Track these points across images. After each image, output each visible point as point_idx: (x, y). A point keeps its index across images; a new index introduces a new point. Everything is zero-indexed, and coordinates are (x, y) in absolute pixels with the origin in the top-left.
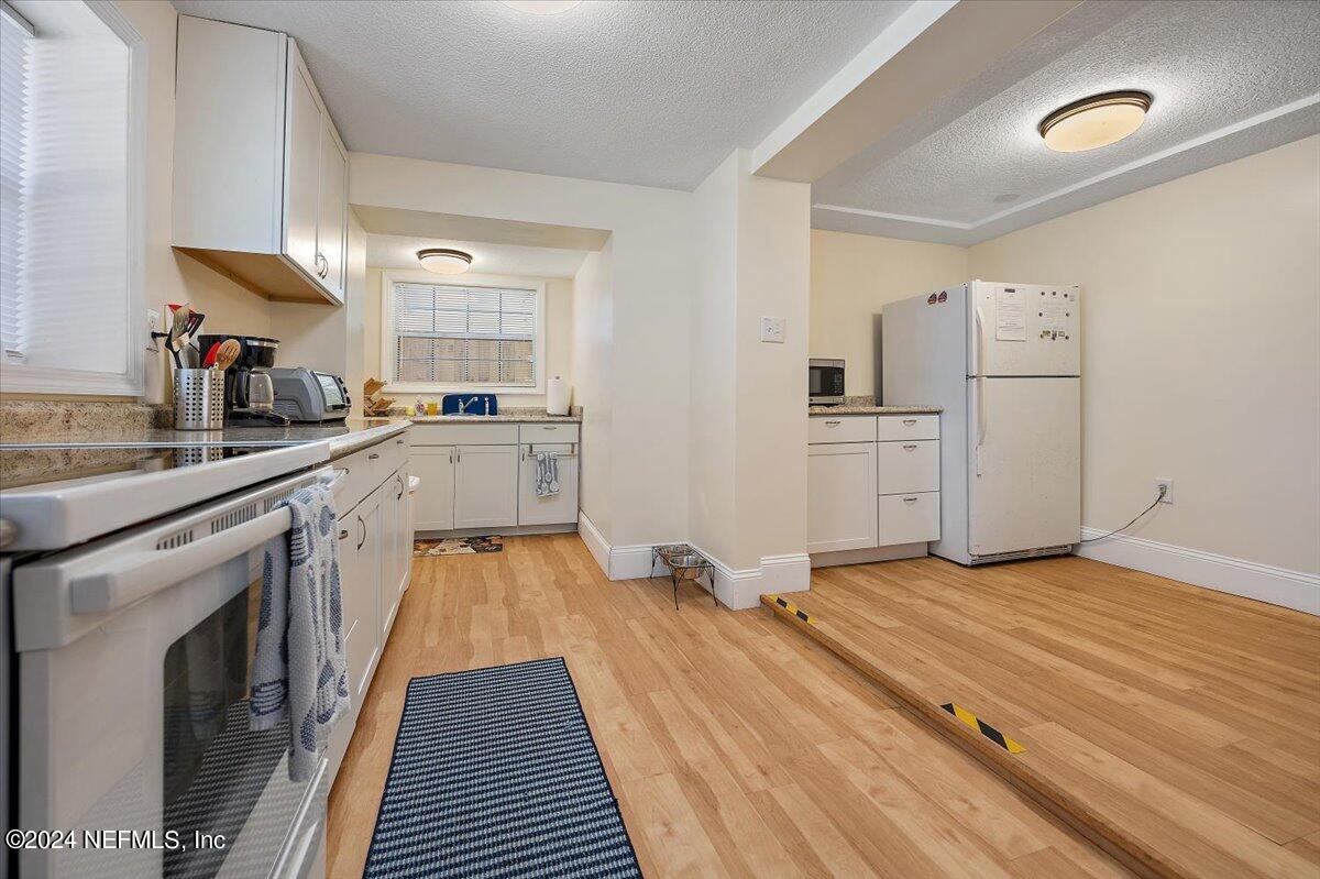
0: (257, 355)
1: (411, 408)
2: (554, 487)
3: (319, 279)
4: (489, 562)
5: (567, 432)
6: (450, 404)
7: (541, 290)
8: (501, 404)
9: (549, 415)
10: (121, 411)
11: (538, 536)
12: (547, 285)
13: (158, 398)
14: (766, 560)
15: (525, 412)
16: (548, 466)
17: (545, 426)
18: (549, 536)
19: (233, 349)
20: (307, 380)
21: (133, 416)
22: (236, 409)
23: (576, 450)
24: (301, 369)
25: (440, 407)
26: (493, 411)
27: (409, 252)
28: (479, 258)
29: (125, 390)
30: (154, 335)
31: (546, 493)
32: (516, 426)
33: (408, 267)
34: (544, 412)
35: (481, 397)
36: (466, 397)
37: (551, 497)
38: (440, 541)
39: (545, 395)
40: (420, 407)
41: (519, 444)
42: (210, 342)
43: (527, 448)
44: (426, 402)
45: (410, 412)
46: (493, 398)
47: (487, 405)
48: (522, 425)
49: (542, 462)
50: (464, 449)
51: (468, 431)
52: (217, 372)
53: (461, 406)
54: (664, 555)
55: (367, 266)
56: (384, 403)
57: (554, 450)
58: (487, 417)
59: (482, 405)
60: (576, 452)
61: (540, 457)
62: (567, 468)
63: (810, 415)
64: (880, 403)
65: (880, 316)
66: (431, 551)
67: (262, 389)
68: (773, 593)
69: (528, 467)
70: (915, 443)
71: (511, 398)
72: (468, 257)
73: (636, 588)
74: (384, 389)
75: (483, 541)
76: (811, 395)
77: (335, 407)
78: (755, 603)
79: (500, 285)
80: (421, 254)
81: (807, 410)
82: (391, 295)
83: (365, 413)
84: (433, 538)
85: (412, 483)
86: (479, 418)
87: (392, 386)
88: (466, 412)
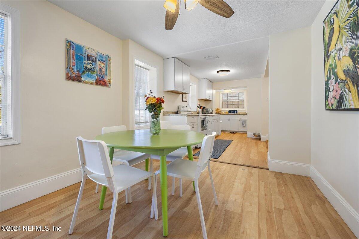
0: (204, 108)
1: (224, 112)
2: (245, 125)
3: (209, 99)
6: (230, 112)
8: (238, 112)
11: (242, 133)
13: (198, 111)
14: (267, 135)
15: (242, 113)
16: (244, 122)
18: (244, 133)
20: (208, 110)
21: (196, 112)
22: (203, 112)
24: (208, 108)
25: (228, 112)
26: (237, 113)
27: (223, 90)
30: (198, 106)
31: (243, 126)
32: (238, 115)
33: (223, 92)
35: (234, 111)
36: (232, 111)
37: (244, 127)
40: (225, 112)
41: (239, 118)
42: (201, 107)
44: (226, 111)
46: (236, 111)
48: (240, 115)
50: (230, 119)
51: (232, 116)
52: (201, 109)
53: (231, 112)
54: (254, 135)
55: (216, 93)
56: (219, 112)
57: (245, 119)
59: (235, 112)
61: (242, 120)
67: (205, 110)
69: (241, 122)
71: (239, 110)
73: (250, 138)
74: (220, 110)
75: (233, 133)
77: (212, 112)
78: (265, 141)
79: (238, 92)
82: (221, 95)
83: (216, 113)
84: (226, 131)
85: (220, 122)
86: (234, 114)
87: (221, 109)
88: (232, 113)
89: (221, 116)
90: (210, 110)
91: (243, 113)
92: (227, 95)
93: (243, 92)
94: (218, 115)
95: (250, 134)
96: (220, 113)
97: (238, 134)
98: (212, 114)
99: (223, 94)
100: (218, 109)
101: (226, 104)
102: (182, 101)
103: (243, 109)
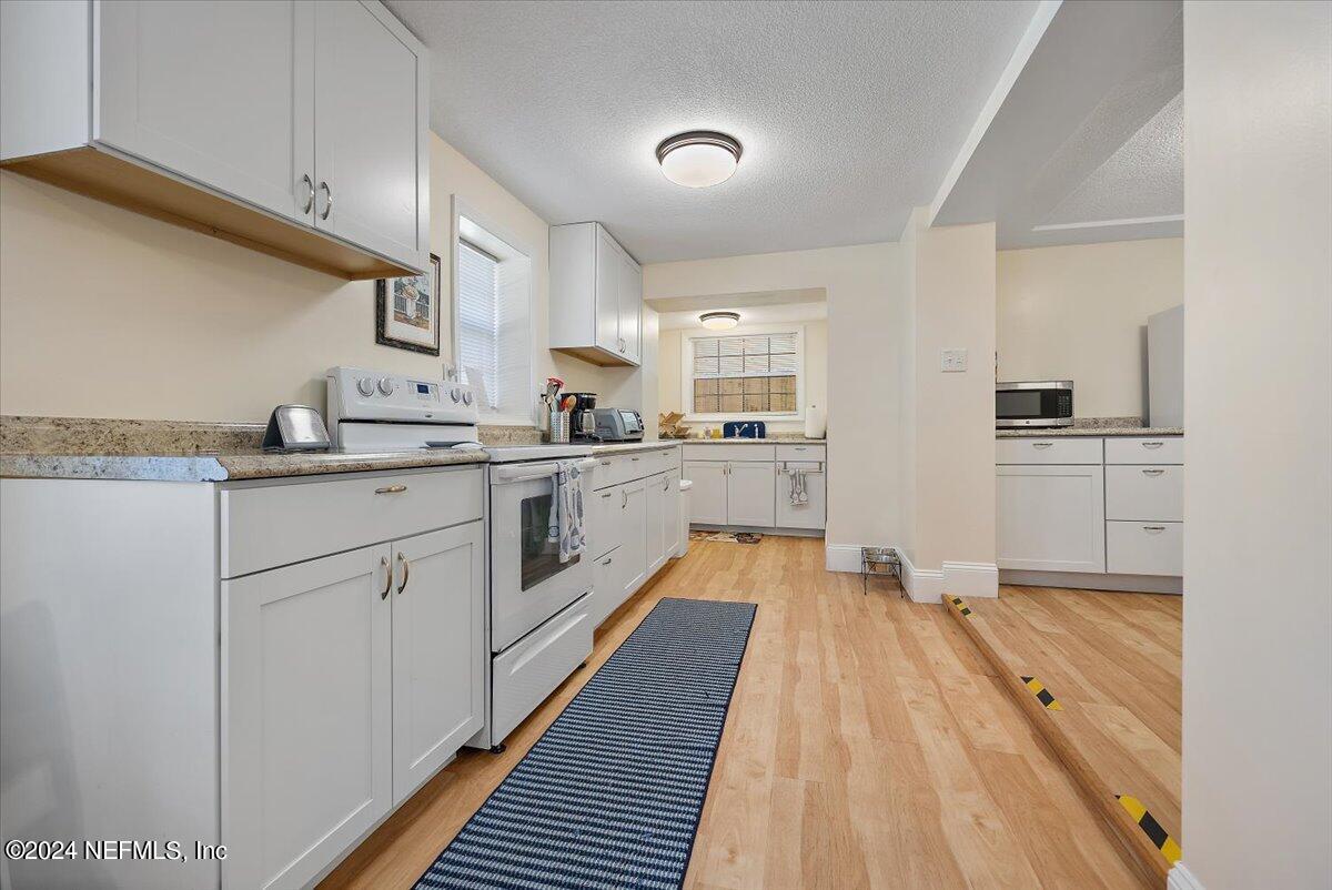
0: (585, 403)
1: (701, 433)
2: (803, 497)
3: (620, 354)
4: (746, 548)
5: (815, 453)
6: (729, 429)
7: (801, 335)
8: (769, 429)
9: (807, 438)
10: (529, 434)
11: (791, 537)
12: (805, 328)
13: (545, 428)
14: (947, 565)
16: (799, 481)
17: (799, 447)
18: (800, 539)
19: (572, 400)
20: (617, 418)
21: (533, 436)
22: (577, 433)
23: (822, 467)
24: (612, 409)
25: (722, 431)
26: (762, 435)
27: (695, 317)
28: (744, 315)
29: (530, 423)
30: (542, 396)
31: (797, 502)
32: (773, 447)
33: (695, 328)
34: (803, 435)
35: (751, 424)
36: (740, 424)
37: (800, 506)
38: (717, 533)
39: (804, 422)
40: (707, 433)
41: (775, 461)
42: (565, 397)
43: (783, 464)
44: (712, 428)
45: (701, 436)
46: (761, 425)
47: (757, 430)
48: (778, 446)
49: (794, 475)
50: (734, 464)
51: (742, 448)
52: (566, 413)
53: (737, 431)
54: (869, 557)
55: (660, 331)
56: (680, 430)
57: (803, 468)
58: (757, 440)
59: (754, 430)
60: (823, 469)
61: (792, 472)
62: (815, 482)
63: (997, 437)
64: (1146, 424)
65: (1147, 327)
66: (708, 538)
67: (589, 420)
68: (953, 593)
69: (784, 480)
70: (1161, 468)
71: (776, 422)
72: (736, 316)
73: (843, 578)
74: (684, 419)
75: (747, 536)
76: (997, 417)
77: (632, 432)
78: (937, 600)
79: (768, 332)
80: (703, 317)
81: (994, 432)
82: (688, 348)
83: (663, 436)
84: (713, 530)
85: (684, 483)
86: (751, 440)
87: (689, 416)
88: (740, 435)
89: (690, 452)
90: (629, 418)
91: (793, 436)
92: (716, 350)
93: (792, 335)
94: (673, 447)
95: (842, 553)
96: (683, 437)
97: (773, 540)
98: (639, 440)
99: (696, 341)
100: (674, 417)
101: (710, 393)
102: (382, 338)
103: (792, 418)
